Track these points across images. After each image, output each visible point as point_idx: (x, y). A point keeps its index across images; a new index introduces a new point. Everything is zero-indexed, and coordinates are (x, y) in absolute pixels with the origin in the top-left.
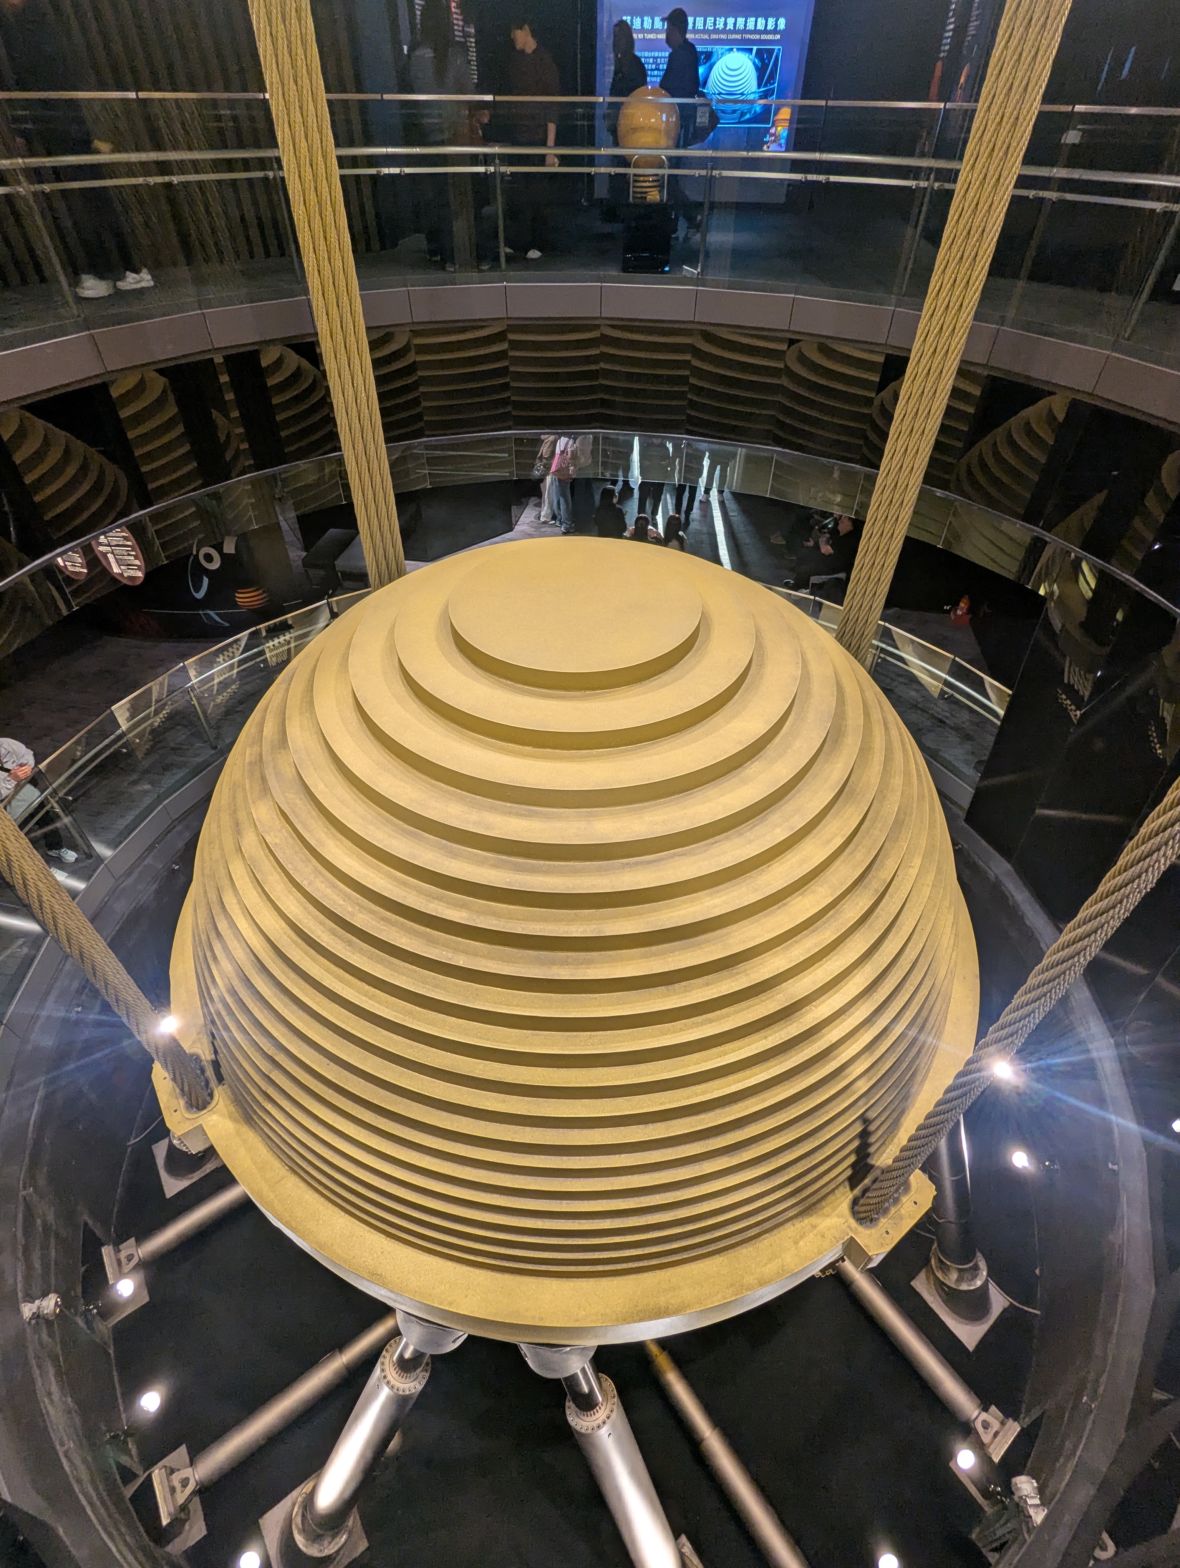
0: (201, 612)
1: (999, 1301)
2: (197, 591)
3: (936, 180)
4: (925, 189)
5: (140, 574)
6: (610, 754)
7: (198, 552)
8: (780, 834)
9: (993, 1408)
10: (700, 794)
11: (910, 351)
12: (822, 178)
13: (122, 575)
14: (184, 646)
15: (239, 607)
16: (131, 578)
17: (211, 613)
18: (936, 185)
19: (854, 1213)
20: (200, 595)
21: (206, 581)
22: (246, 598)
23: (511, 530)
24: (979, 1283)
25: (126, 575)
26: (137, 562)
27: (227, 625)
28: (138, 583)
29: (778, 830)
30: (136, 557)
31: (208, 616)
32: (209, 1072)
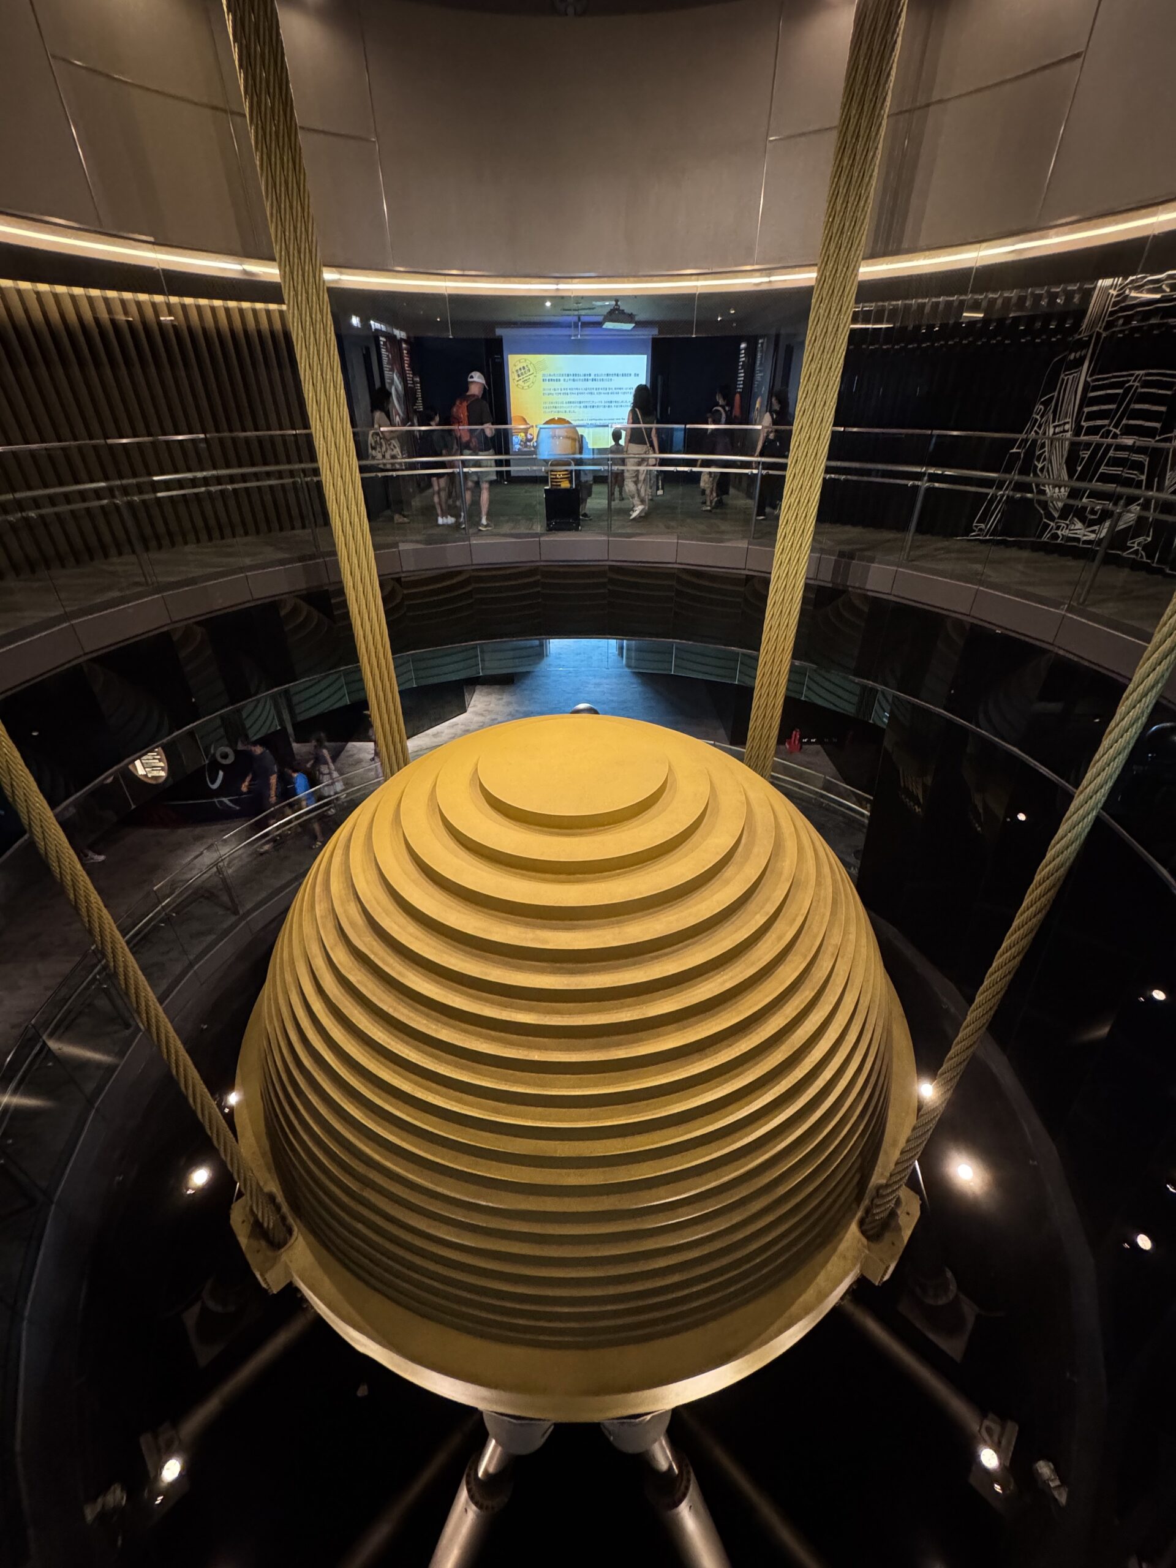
0: (216, 800)
1: (970, 1311)
2: (213, 782)
3: (763, 469)
4: (757, 474)
5: (163, 774)
6: (625, 873)
7: (216, 749)
8: (760, 920)
9: (991, 1415)
10: (697, 896)
11: (770, 573)
12: (686, 469)
13: (146, 776)
14: (198, 830)
16: (154, 778)
17: (226, 800)
18: (764, 472)
19: (863, 1232)
20: (215, 786)
21: (221, 773)
23: (465, 711)
24: (951, 1296)
25: (150, 775)
26: (162, 764)
27: (238, 808)
28: (161, 780)
29: (758, 916)
30: (160, 760)
31: (221, 802)
32: (285, 1208)
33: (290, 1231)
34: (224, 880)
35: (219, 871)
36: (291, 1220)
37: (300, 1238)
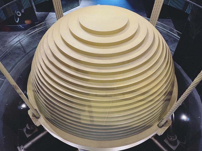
1: (179, 142)
2: (17, 21)
7: (16, 12)
15: (26, 24)
17: (20, 25)
19: (158, 126)
21: (18, 18)
22: (27, 22)
23: (79, 5)
31: (19, 26)
32: (39, 112)
33: (40, 116)
34: (21, 45)
35: (20, 43)
36: (40, 114)
37: (42, 117)
